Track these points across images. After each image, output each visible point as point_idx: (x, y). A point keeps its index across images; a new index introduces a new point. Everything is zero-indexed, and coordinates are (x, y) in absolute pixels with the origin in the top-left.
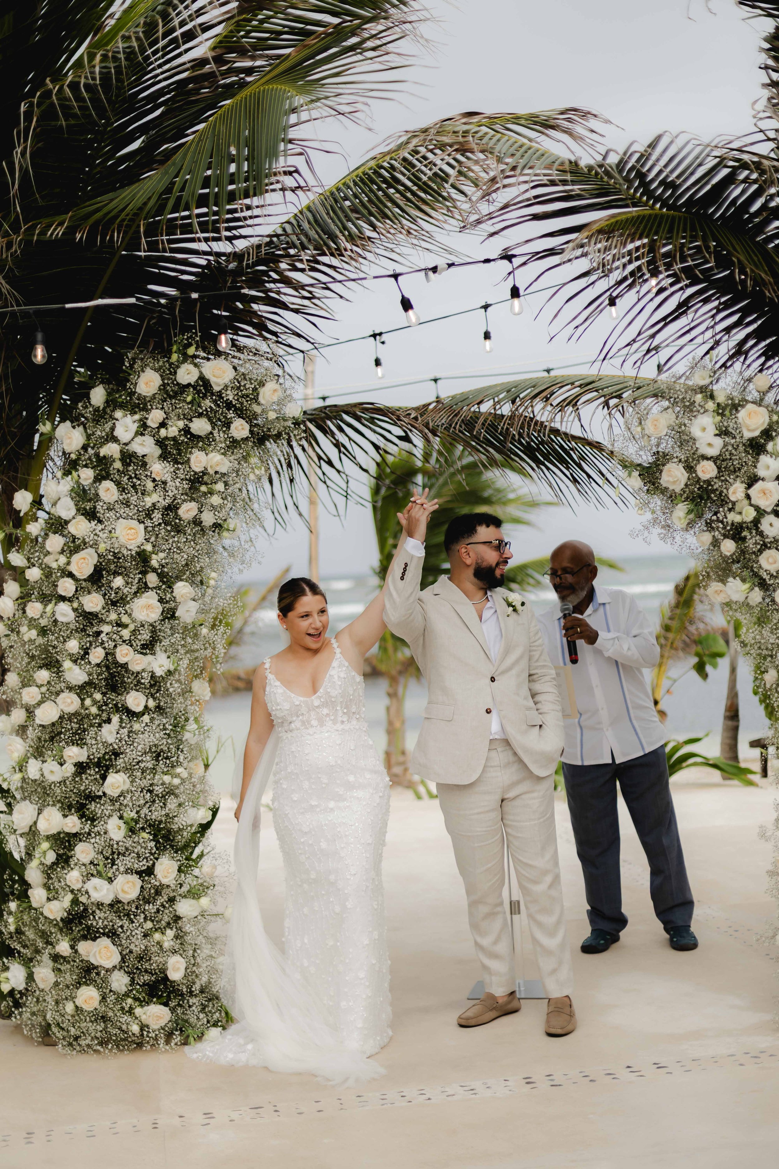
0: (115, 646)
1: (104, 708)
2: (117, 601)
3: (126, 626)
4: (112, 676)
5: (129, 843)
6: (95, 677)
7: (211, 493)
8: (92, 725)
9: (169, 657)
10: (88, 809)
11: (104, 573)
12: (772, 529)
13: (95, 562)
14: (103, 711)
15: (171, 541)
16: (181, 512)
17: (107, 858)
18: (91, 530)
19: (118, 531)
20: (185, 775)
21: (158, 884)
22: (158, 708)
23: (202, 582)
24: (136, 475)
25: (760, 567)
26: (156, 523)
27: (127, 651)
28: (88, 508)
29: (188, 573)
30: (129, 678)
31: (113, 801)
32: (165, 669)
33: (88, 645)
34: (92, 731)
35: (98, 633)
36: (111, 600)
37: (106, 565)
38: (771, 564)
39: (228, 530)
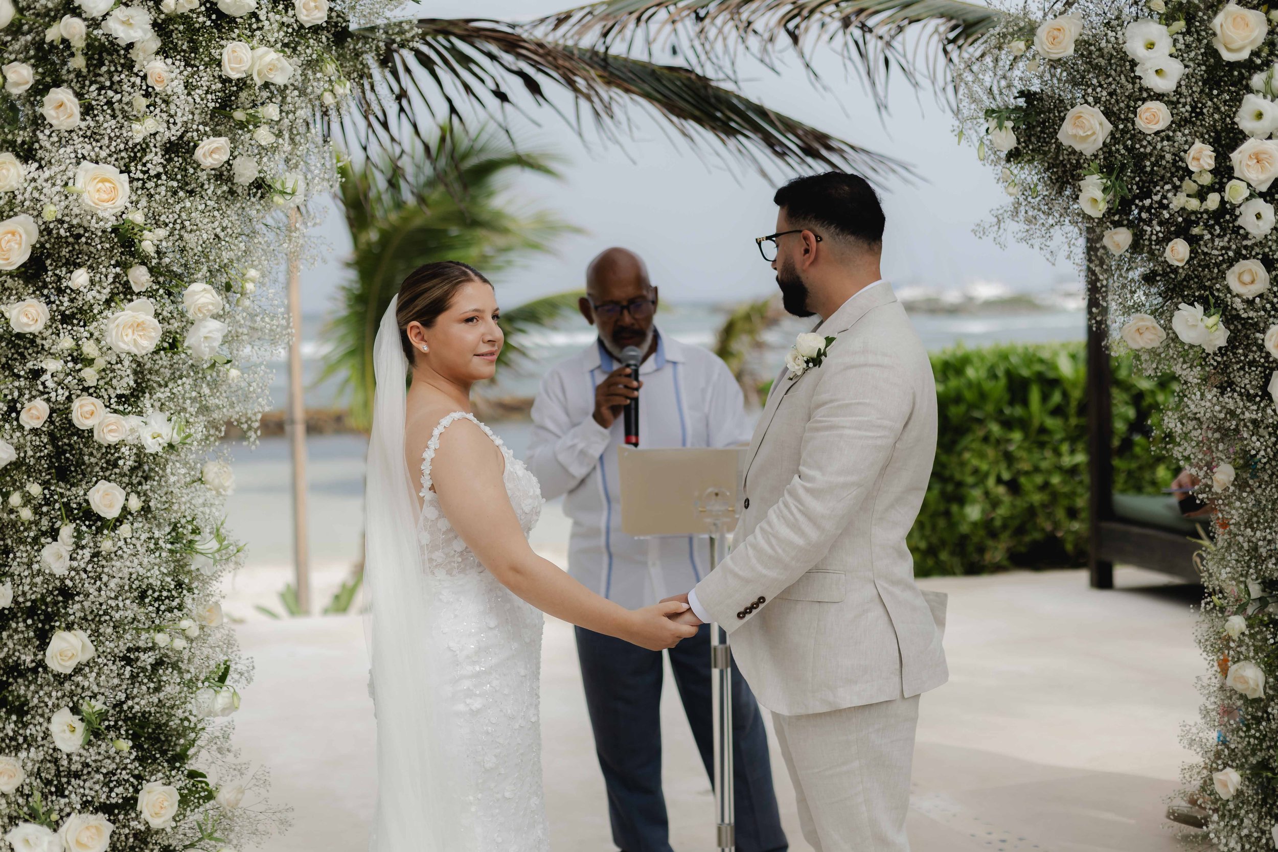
0: (69, 399)
1: (45, 509)
2: (73, 316)
3: (90, 362)
4: (59, 452)
5: (91, 755)
6: (30, 453)
7: (256, 122)
8: (21, 541)
9: (170, 420)
10: (10, 692)
11: (48, 262)
12: (1260, 223)
13: (34, 241)
14: (41, 514)
15: (178, 207)
16: (199, 154)
17: (48, 783)
18: (29, 177)
19: (79, 185)
20: (194, 632)
21: (143, 828)
22: (146, 510)
23: (228, 287)
24: (112, 83)
25: (1229, 290)
26: (152, 173)
27: (92, 408)
28: (19, 140)
29: (205, 269)
30: (91, 454)
31: (61, 679)
32: (164, 441)
33: (16, 394)
34: (22, 553)
35: (37, 374)
36: (63, 314)
37: (53, 248)
38: (1244, 284)
39: (283, 193)
